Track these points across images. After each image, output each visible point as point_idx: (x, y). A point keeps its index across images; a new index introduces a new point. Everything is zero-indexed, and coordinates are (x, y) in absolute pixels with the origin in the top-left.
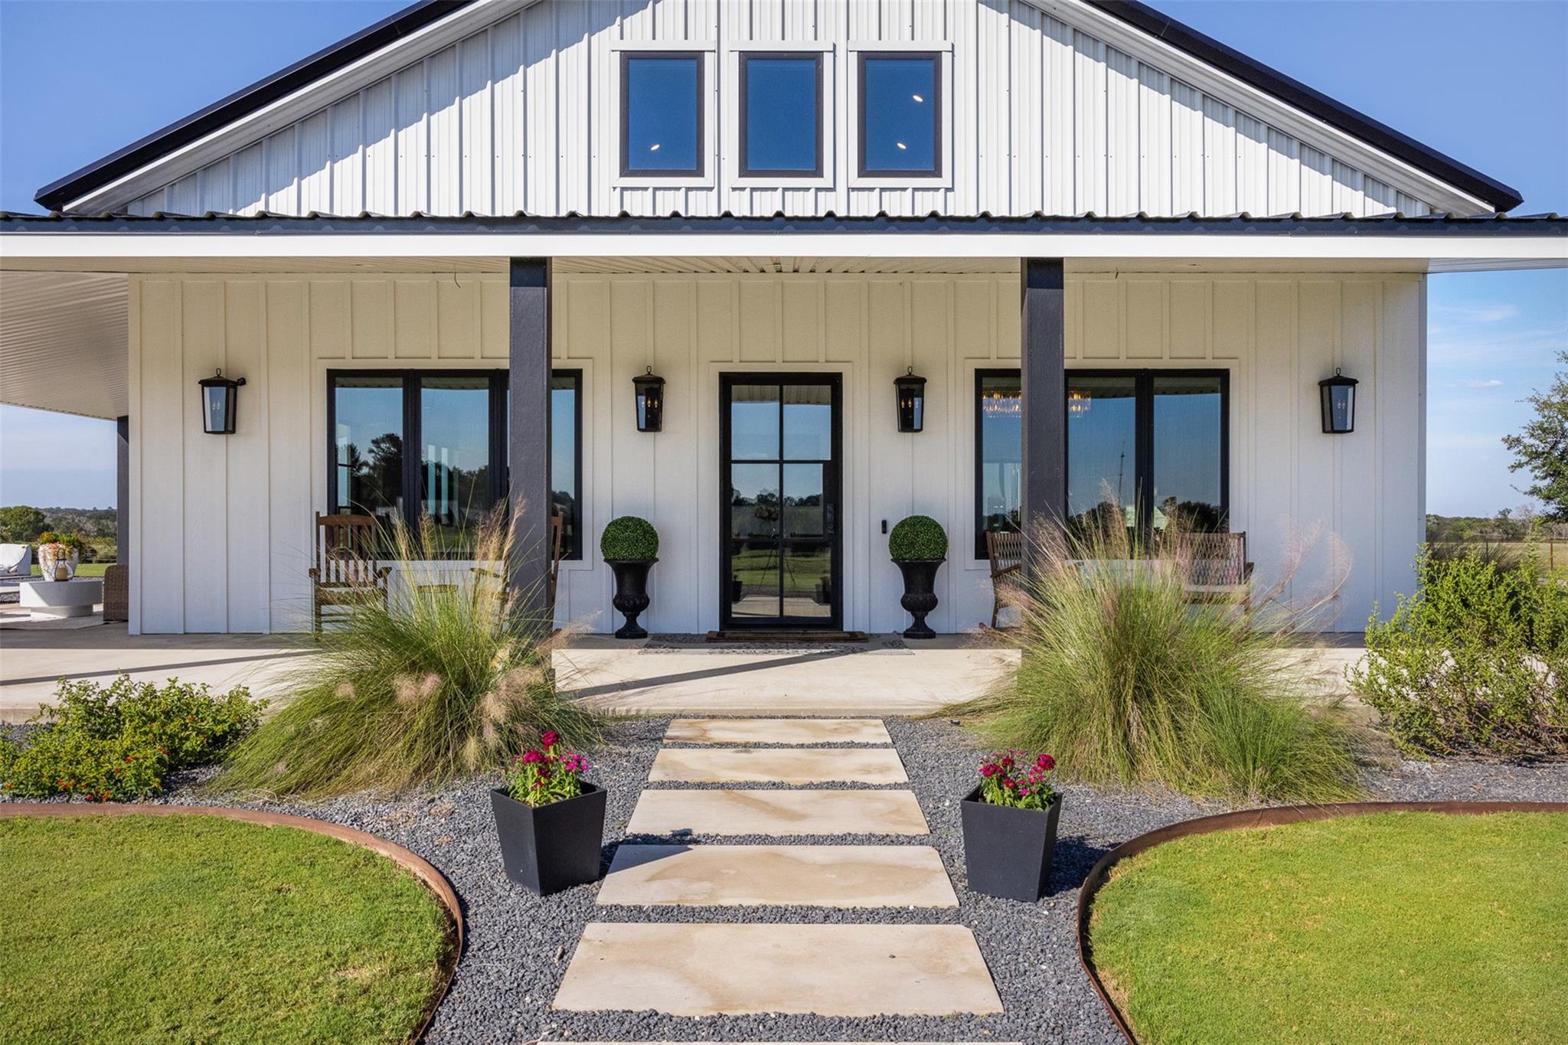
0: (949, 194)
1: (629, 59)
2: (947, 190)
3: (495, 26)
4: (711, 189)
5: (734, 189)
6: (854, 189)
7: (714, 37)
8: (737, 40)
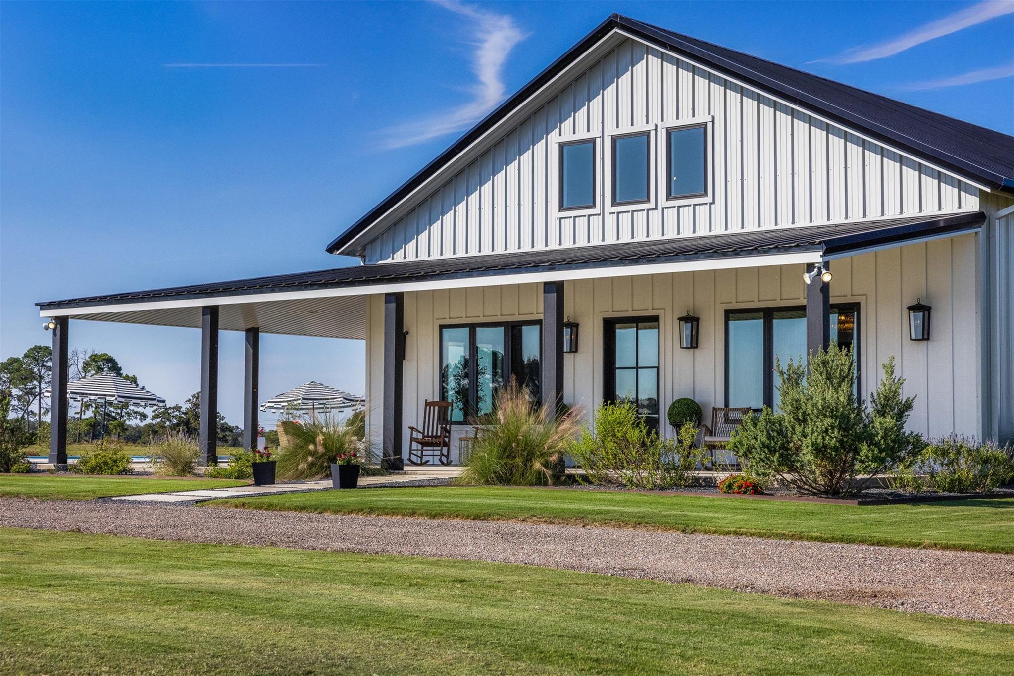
0: (713, 206)
1: (562, 146)
2: (711, 204)
3: (508, 136)
4: (599, 215)
5: (610, 213)
6: (666, 208)
7: (600, 129)
8: (611, 130)
